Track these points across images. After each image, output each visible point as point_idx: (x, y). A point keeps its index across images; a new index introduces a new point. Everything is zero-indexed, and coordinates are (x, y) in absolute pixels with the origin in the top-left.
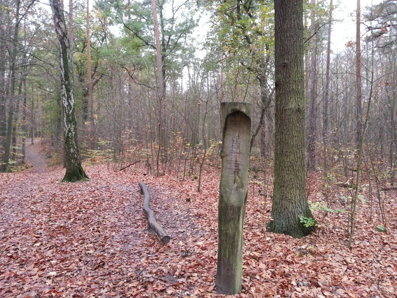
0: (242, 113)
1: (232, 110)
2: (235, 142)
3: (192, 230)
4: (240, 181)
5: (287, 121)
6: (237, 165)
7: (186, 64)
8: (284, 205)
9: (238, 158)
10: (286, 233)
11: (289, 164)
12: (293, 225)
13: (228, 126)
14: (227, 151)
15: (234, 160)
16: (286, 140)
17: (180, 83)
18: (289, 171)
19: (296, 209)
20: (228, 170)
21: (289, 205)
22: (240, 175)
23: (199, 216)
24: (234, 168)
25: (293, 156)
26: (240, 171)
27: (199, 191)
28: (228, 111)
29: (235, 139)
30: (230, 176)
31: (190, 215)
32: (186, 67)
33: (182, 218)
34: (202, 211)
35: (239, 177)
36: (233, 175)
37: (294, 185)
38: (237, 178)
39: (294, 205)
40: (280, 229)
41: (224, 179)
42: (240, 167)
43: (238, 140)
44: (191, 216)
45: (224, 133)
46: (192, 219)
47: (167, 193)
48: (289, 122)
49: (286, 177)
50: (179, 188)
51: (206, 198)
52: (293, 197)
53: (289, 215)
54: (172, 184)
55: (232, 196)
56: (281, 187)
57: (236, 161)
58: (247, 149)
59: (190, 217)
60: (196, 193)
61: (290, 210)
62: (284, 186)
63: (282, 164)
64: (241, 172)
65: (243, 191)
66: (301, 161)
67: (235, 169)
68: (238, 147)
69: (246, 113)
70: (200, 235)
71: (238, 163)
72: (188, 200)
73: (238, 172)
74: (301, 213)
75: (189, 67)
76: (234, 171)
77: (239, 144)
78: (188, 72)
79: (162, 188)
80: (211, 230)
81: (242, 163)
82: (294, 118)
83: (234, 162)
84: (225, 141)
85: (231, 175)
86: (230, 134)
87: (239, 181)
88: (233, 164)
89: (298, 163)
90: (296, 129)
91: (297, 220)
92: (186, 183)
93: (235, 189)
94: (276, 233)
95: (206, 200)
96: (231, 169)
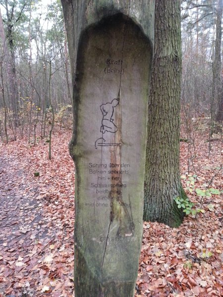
0: (130, 22)
1: (98, 12)
2: (108, 117)
3: (39, 227)
4: (127, 215)
5: (161, 75)
6: (116, 175)
7: (34, 37)
8: (156, 186)
9: (118, 157)
10: (160, 221)
11: (163, 135)
12: (169, 211)
13: (87, 71)
14: (89, 141)
15: (107, 162)
16: (159, 103)
17: (29, 54)
18: (162, 144)
19: (171, 190)
20: (93, 190)
21: (163, 186)
22: (125, 199)
23: (48, 199)
24: (110, 182)
25: (168, 124)
26: (123, 190)
27: (50, 158)
28: (84, 16)
29: (107, 108)
30: (99, 205)
31: (37, 198)
32: (33, 40)
33: (27, 204)
34: (53, 190)
35: (123, 204)
36: (108, 202)
37: (168, 162)
38: (118, 206)
39: (168, 185)
40: (152, 215)
41: (84, 213)
42: (125, 180)
43: (117, 110)
44: (38, 200)
45: (77, 89)
46: (40, 205)
47: (15, 163)
48: (163, 76)
49: (159, 152)
50: (29, 156)
51: (58, 167)
52: (168, 176)
53: (163, 198)
54: (22, 151)
55: (107, 256)
56: (152, 164)
57: (113, 165)
58: (140, 133)
59: (38, 202)
60: (47, 162)
61: (164, 192)
62: (156, 163)
63: (153, 136)
64: (125, 192)
65: (135, 238)
66: (177, 130)
67: (113, 186)
68: (119, 129)
69: (142, 25)
70: (50, 237)
71: (118, 169)
72: (37, 175)
73: (119, 193)
74: (176, 194)
75: (36, 41)
76: (109, 189)
77: (121, 120)
78: (36, 45)
79: (11, 157)
80: (65, 225)
81: (128, 169)
82: (170, 69)
83: (109, 169)
84: (81, 113)
85: (101, 202)
86: (92, 94)
87: (123, 213)
88: (107, 175)
89: (174, 133)
90: (173, 87)
91: (172, 203)
92: (37, 148)
93: (114, 236)
94: (148, 221)
95: (57, 171)
96: (101, 186)
